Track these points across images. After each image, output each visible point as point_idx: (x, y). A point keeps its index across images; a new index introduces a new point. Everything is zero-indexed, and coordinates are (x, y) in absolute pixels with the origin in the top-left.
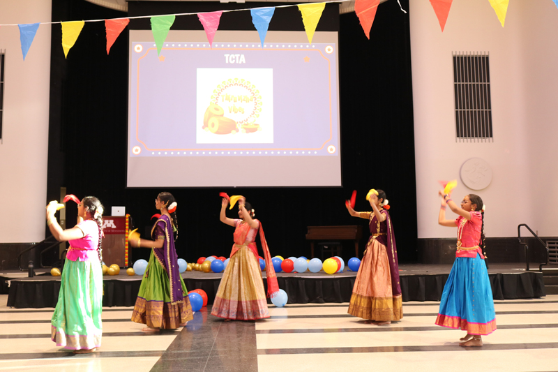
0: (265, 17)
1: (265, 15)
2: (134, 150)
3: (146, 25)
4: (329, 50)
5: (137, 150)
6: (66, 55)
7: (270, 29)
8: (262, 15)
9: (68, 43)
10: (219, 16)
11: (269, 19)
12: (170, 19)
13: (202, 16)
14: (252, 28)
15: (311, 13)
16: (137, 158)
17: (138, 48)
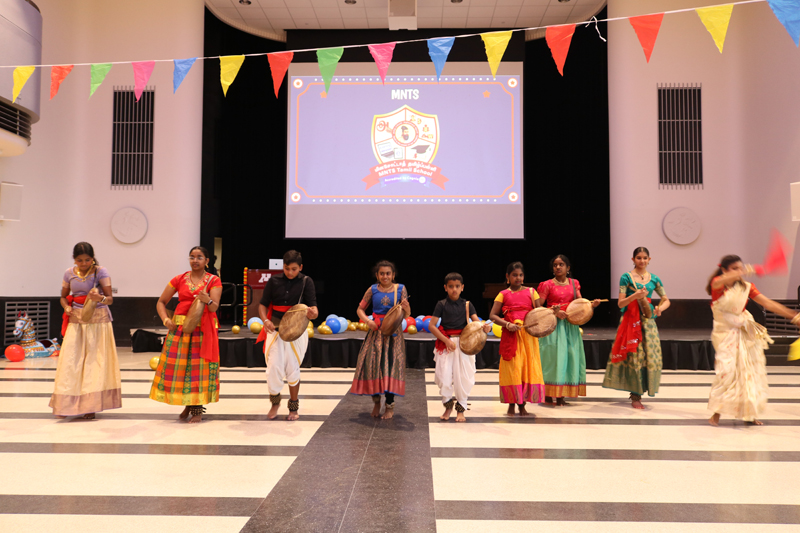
0: (443, 48)
1: (444, 45)
2: (293, 197)
3: (312, 58)
4: (513, 83)
5: (296, 197)
6: (225, 93)
7: (448, 60)
8: (441, 46)
9: (227, 80)
10: (393, 49)
11: (447, 50)
12: (338, 51)
13: (373, 48)
14: (428, 59)
15: (496, 43)
16: (297, 206)
17: (298, 84)
